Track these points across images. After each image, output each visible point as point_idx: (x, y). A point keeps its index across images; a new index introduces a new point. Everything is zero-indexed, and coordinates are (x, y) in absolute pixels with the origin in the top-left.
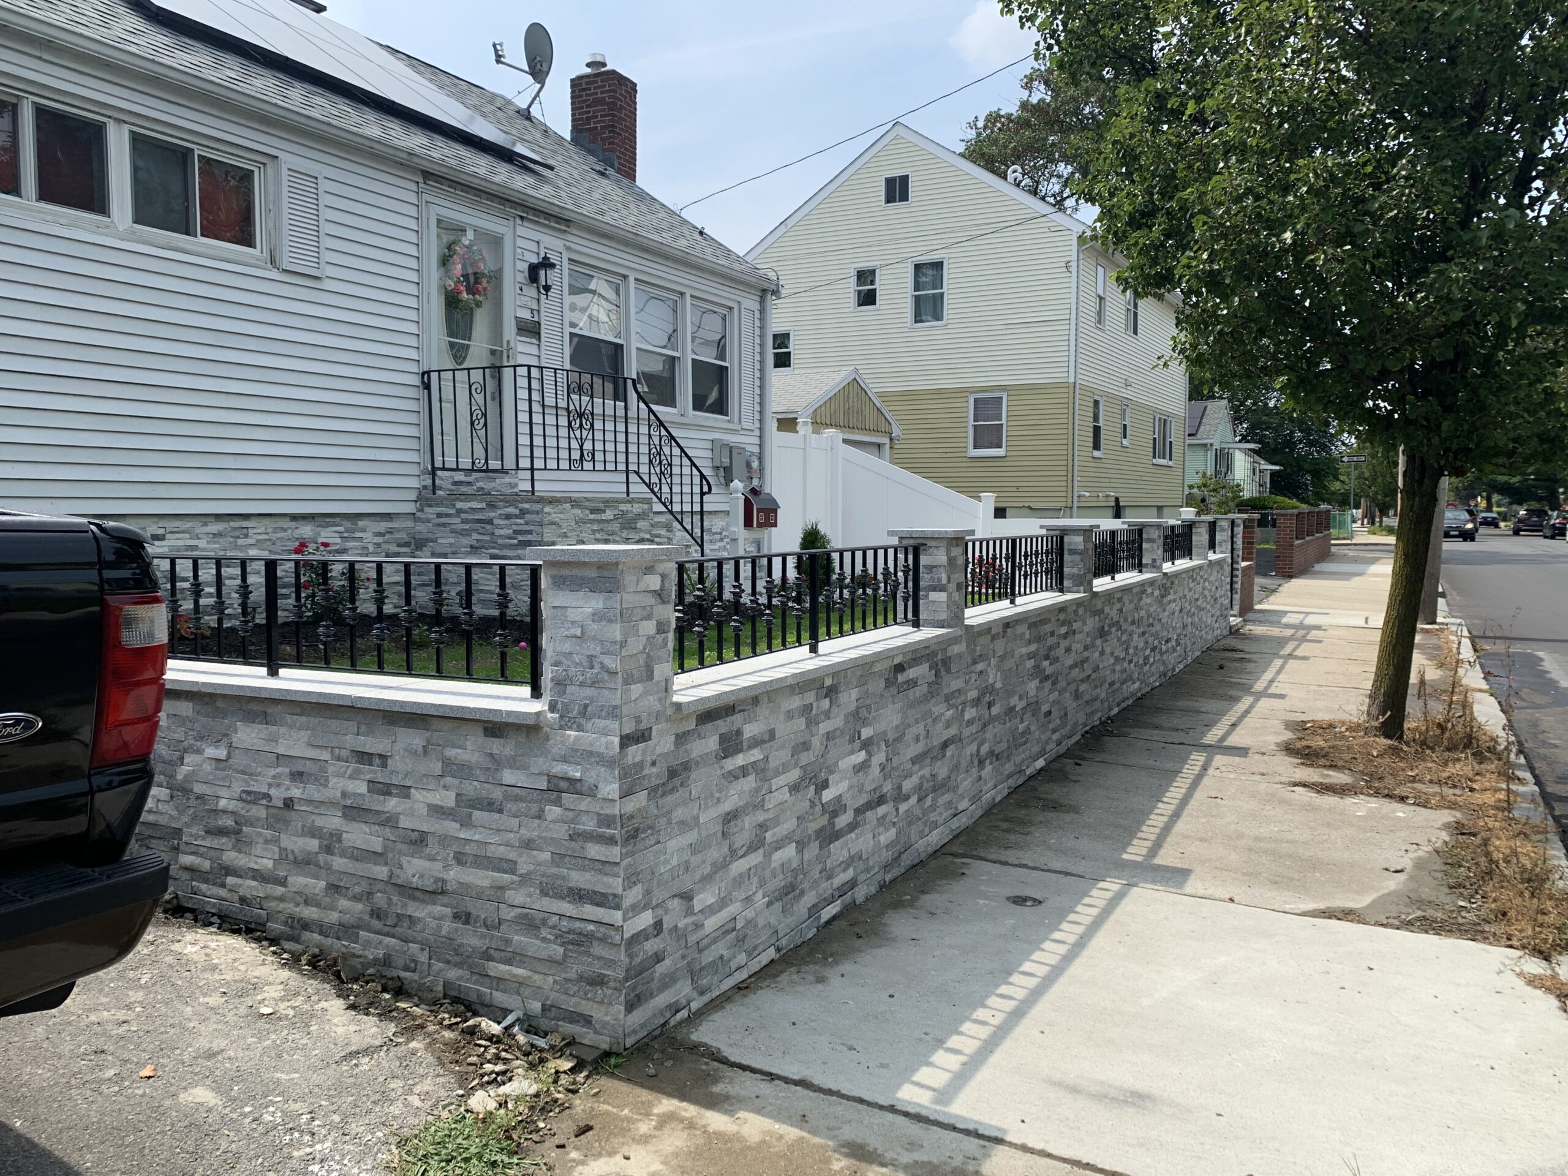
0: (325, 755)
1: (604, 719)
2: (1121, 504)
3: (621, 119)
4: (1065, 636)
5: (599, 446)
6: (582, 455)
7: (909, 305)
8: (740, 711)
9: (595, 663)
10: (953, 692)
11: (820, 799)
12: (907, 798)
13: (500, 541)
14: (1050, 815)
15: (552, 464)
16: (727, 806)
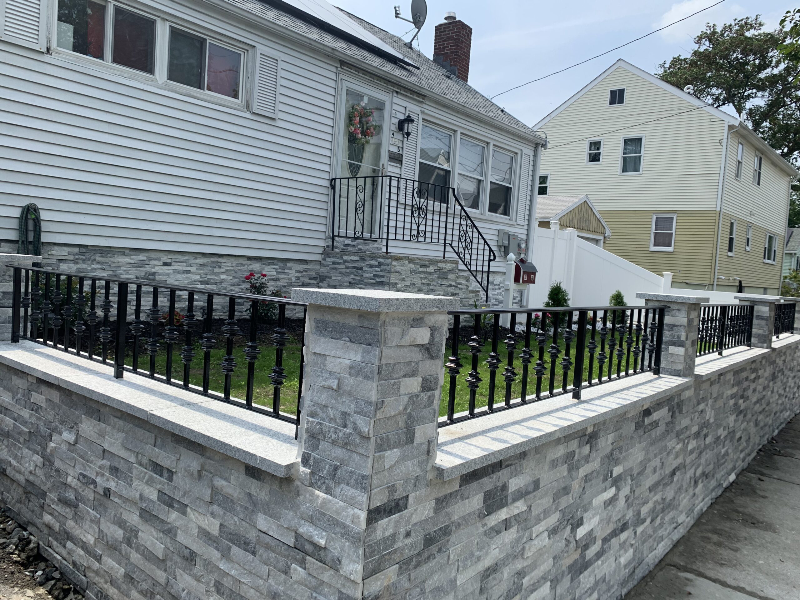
0: (132, 459)
1: (352, 487)
2: (743, 285)
3: (461, 47)
4: (754, 381)
5: (429, 229)
6: (418, 233)
7: (619, 162)
8: (507, 466)
9: (348, 423)
10: (683, 429)
11: (575, 537)
12: (644, 521)
13: (366, 281)
14: (753, 531)
15: (399, 237)
16: (487, 562)
